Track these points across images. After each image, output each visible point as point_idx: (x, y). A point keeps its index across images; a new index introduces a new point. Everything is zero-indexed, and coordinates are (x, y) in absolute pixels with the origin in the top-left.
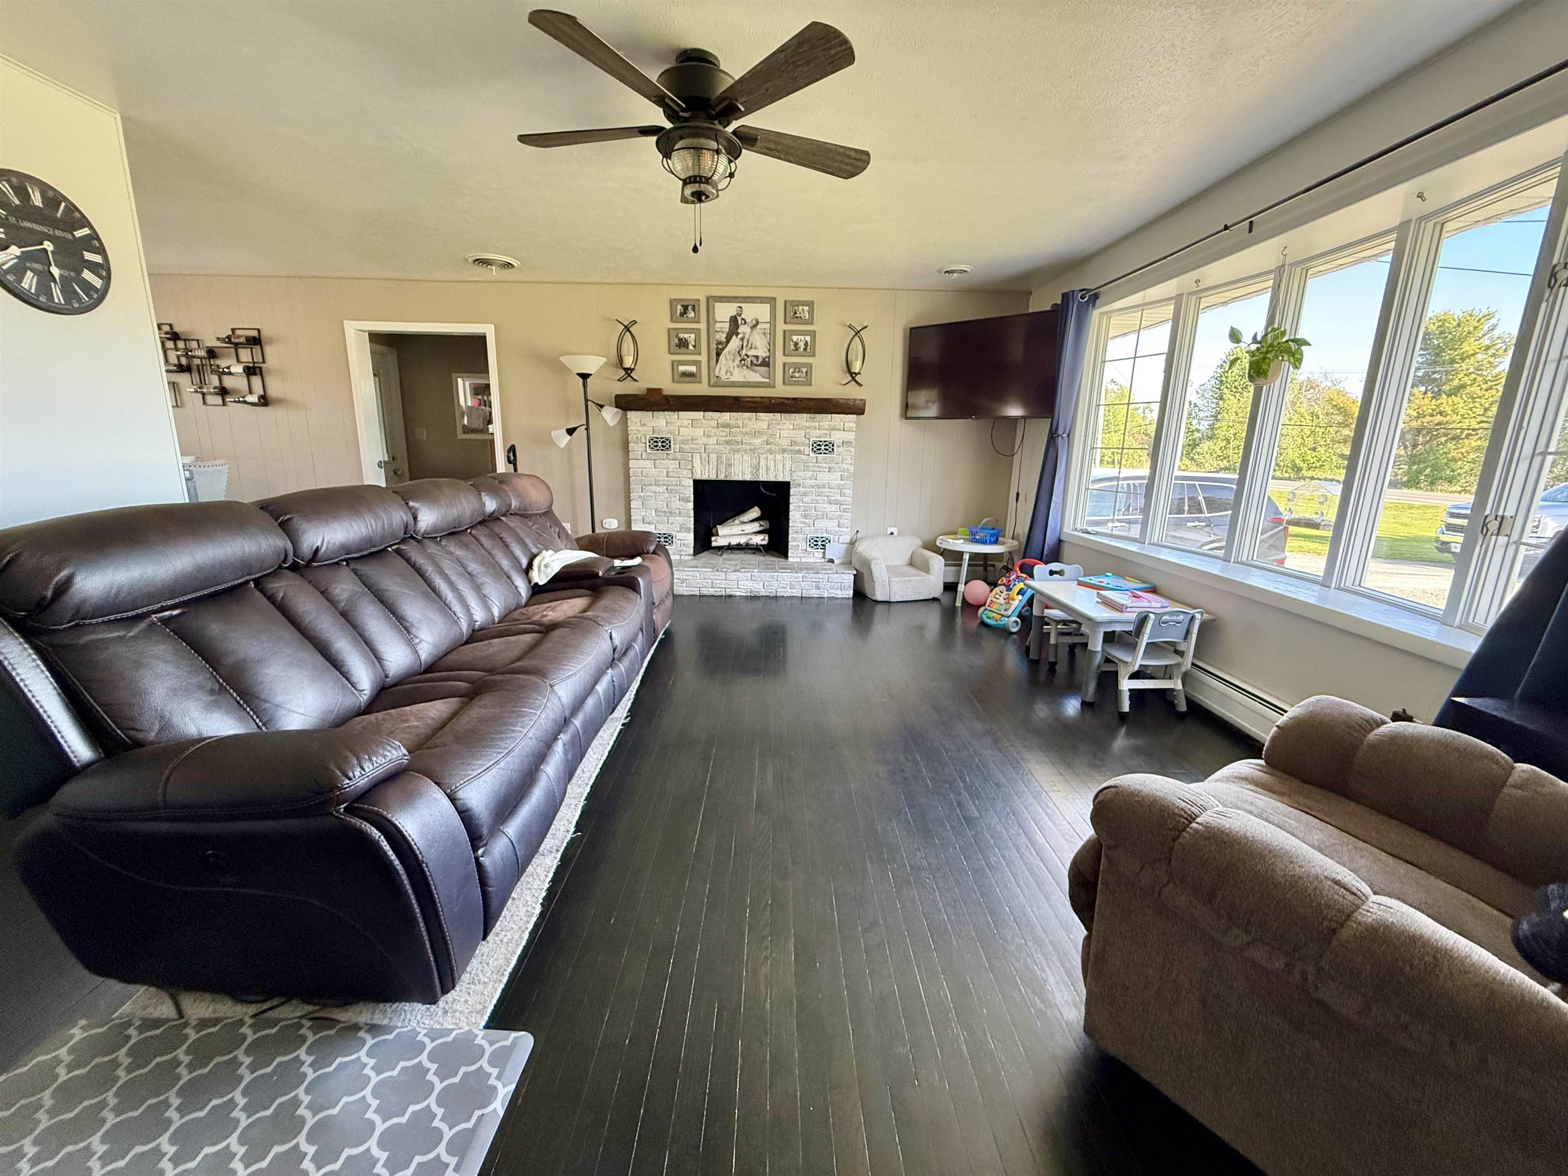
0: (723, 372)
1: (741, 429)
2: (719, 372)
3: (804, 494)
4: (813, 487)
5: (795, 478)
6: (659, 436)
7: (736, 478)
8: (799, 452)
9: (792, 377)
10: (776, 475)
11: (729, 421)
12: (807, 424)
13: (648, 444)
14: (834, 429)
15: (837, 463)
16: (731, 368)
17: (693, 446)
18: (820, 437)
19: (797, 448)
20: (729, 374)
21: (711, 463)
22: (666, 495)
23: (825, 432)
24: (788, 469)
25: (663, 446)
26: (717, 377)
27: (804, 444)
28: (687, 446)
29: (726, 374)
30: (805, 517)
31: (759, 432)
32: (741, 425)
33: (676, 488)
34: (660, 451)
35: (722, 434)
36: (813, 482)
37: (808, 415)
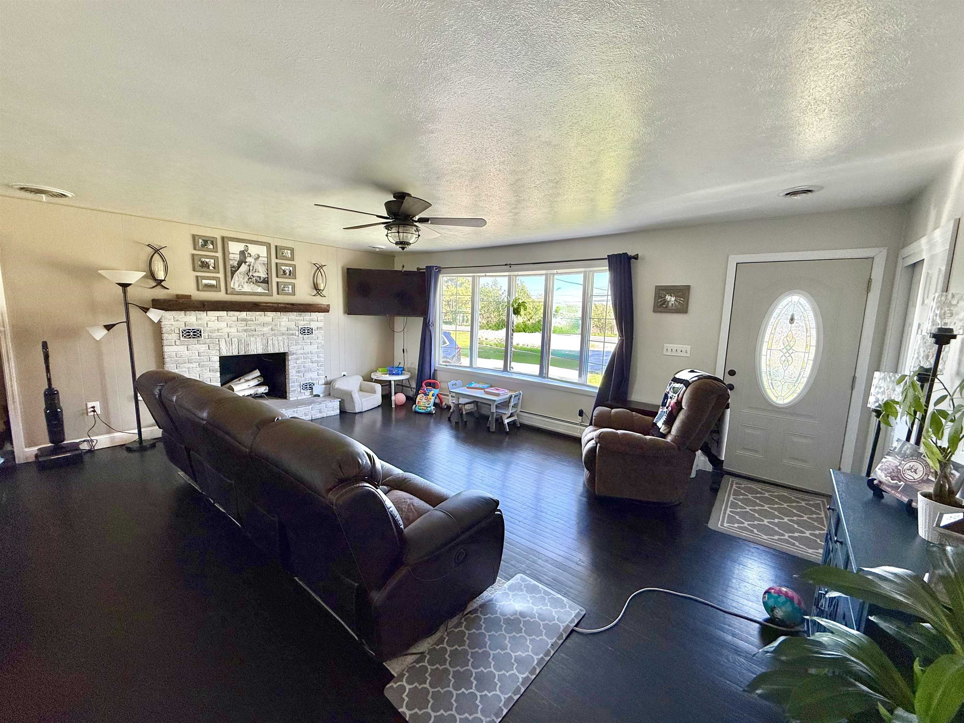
0: (236, 285)
1: (254, 322)
2: (234, 285)
3: (298, 359)
4: (302, 354)
5: (291, 350)
6: (191, 328)
7: (253, 353)
8: (292, 334)
9: (283, 290)
10: (279, 349)
11: (245, 317)
12: (297, 318)
13: (181, 334)
14: (312, 321)
15: (315, 340)
16: (242, 283)
17: (219, 334)
18: (304, 325)
19: (291, 332)
20: (240, 286)
21: (233, 345)
22: (198, 369)
23: (307, 322)
24: (286, 345)
25: (194, 335)
27: (295, 330)
28: (215, 334)
29: (239, 287)
30: (299, 372)
31: (267, 323)
32: (254, 319)
33: (207, 363)
34: (192, 339)
35: (241, 325)
36: (302, 351)
37: (297, 313)
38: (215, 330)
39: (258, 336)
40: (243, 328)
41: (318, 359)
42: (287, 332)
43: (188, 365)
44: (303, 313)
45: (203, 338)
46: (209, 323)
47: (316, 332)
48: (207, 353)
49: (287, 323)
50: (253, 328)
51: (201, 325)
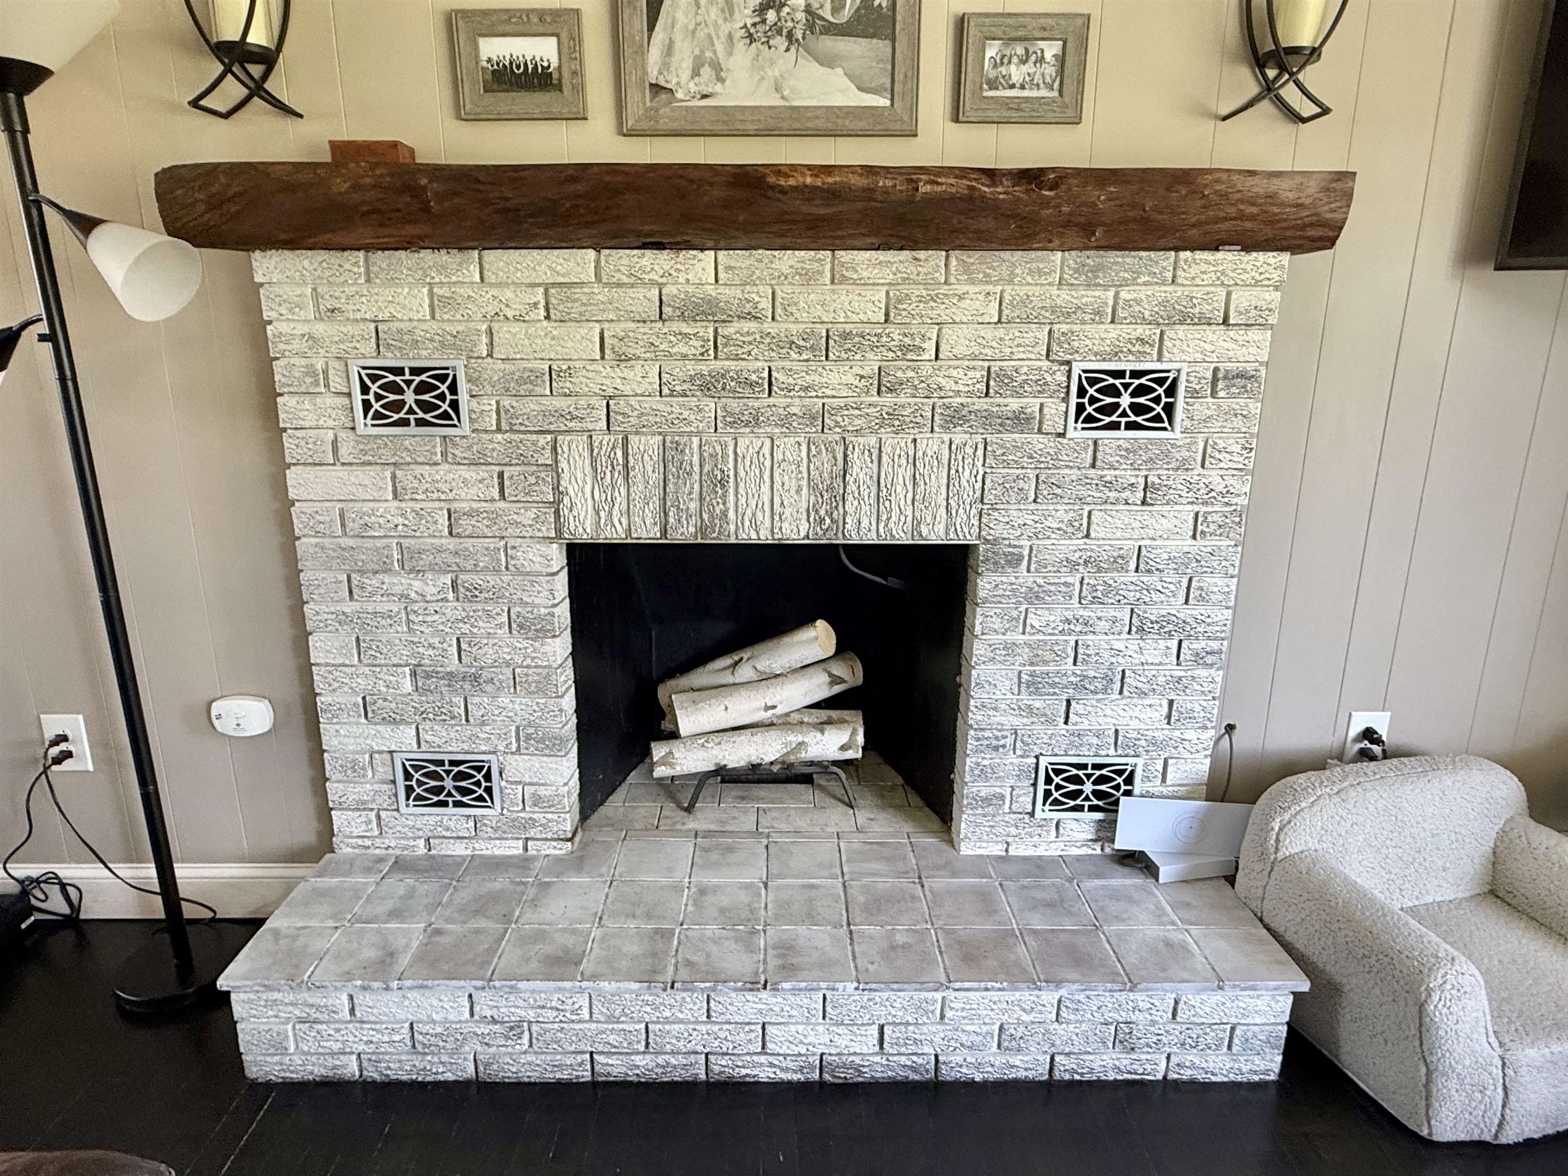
0: (683, 62)
1: (769, 327)
2: (665, 66)
3: (1035, 597)
4: (1073, 566)
5: (999, 531)
6: (406, 364)
7: (748, 535)
8: (1020, 420)
9: (993, 85)
10: (917, 523)
11: (711, 290)
12: (1064, 297)
13: (358, 397)
14: (1184, 319)
15: (1183, 466)
16: (719, 47)
17: (559, 403)
18: (1115, 355)
19: (1014, 404)
20: (706, 71)
21: (636, 473)
22: (453, 609)
23: (1140, 330)
24: (969, 495)
25: (427, 407)
26: (656, 88)
27: (1042, 387)
28: (532, 406)
29: (696, 73)
30: (1033, 685)
31: (846, 336)
32: (765, 304)
33: (493, 580)
34: (413, 429)
35: (682, 348)
36: (1071, 547)
37: (1073, 257)
38: (532, 378)
39: (786, 421)
40: (691, 368)
41: (1185, 613)
42: (982, 404)
43: (399, 582)
44: (1114, 257)
45: (466, 427)
46: (503, 332)
47: (1205, 407)
48: (494, 519)
49: (988, 333)
50: (755, 368)
51: (455, 342)
